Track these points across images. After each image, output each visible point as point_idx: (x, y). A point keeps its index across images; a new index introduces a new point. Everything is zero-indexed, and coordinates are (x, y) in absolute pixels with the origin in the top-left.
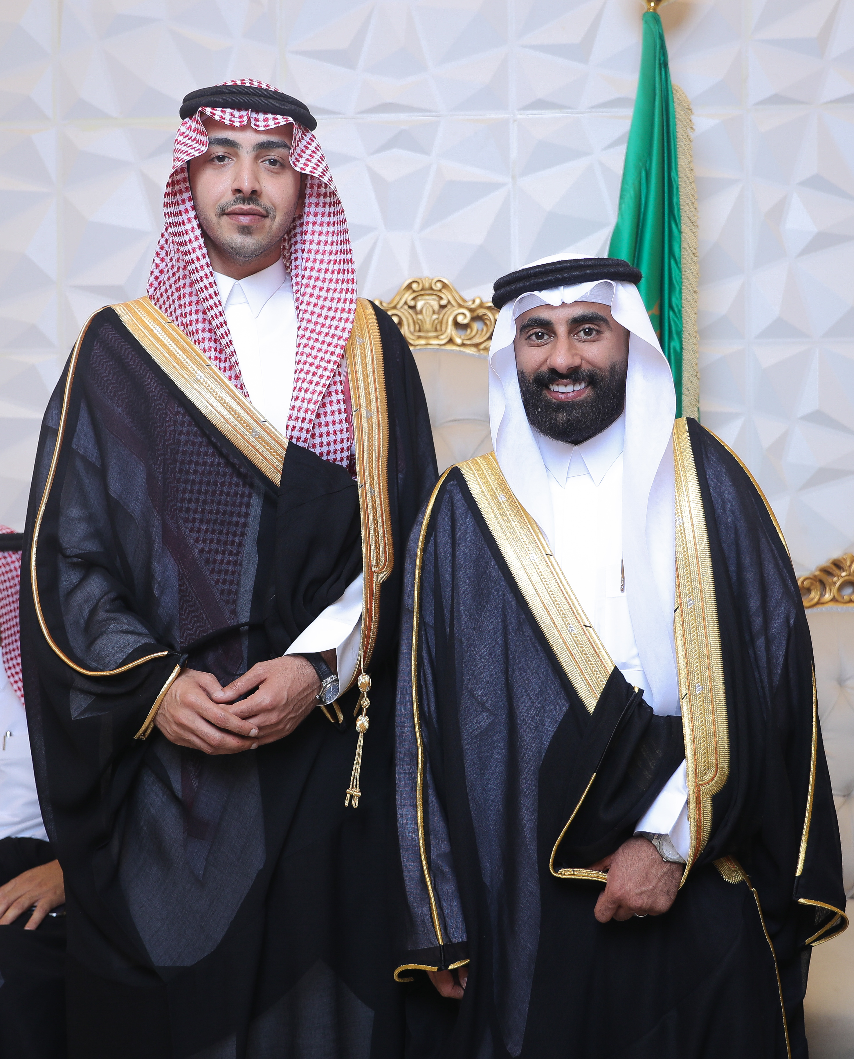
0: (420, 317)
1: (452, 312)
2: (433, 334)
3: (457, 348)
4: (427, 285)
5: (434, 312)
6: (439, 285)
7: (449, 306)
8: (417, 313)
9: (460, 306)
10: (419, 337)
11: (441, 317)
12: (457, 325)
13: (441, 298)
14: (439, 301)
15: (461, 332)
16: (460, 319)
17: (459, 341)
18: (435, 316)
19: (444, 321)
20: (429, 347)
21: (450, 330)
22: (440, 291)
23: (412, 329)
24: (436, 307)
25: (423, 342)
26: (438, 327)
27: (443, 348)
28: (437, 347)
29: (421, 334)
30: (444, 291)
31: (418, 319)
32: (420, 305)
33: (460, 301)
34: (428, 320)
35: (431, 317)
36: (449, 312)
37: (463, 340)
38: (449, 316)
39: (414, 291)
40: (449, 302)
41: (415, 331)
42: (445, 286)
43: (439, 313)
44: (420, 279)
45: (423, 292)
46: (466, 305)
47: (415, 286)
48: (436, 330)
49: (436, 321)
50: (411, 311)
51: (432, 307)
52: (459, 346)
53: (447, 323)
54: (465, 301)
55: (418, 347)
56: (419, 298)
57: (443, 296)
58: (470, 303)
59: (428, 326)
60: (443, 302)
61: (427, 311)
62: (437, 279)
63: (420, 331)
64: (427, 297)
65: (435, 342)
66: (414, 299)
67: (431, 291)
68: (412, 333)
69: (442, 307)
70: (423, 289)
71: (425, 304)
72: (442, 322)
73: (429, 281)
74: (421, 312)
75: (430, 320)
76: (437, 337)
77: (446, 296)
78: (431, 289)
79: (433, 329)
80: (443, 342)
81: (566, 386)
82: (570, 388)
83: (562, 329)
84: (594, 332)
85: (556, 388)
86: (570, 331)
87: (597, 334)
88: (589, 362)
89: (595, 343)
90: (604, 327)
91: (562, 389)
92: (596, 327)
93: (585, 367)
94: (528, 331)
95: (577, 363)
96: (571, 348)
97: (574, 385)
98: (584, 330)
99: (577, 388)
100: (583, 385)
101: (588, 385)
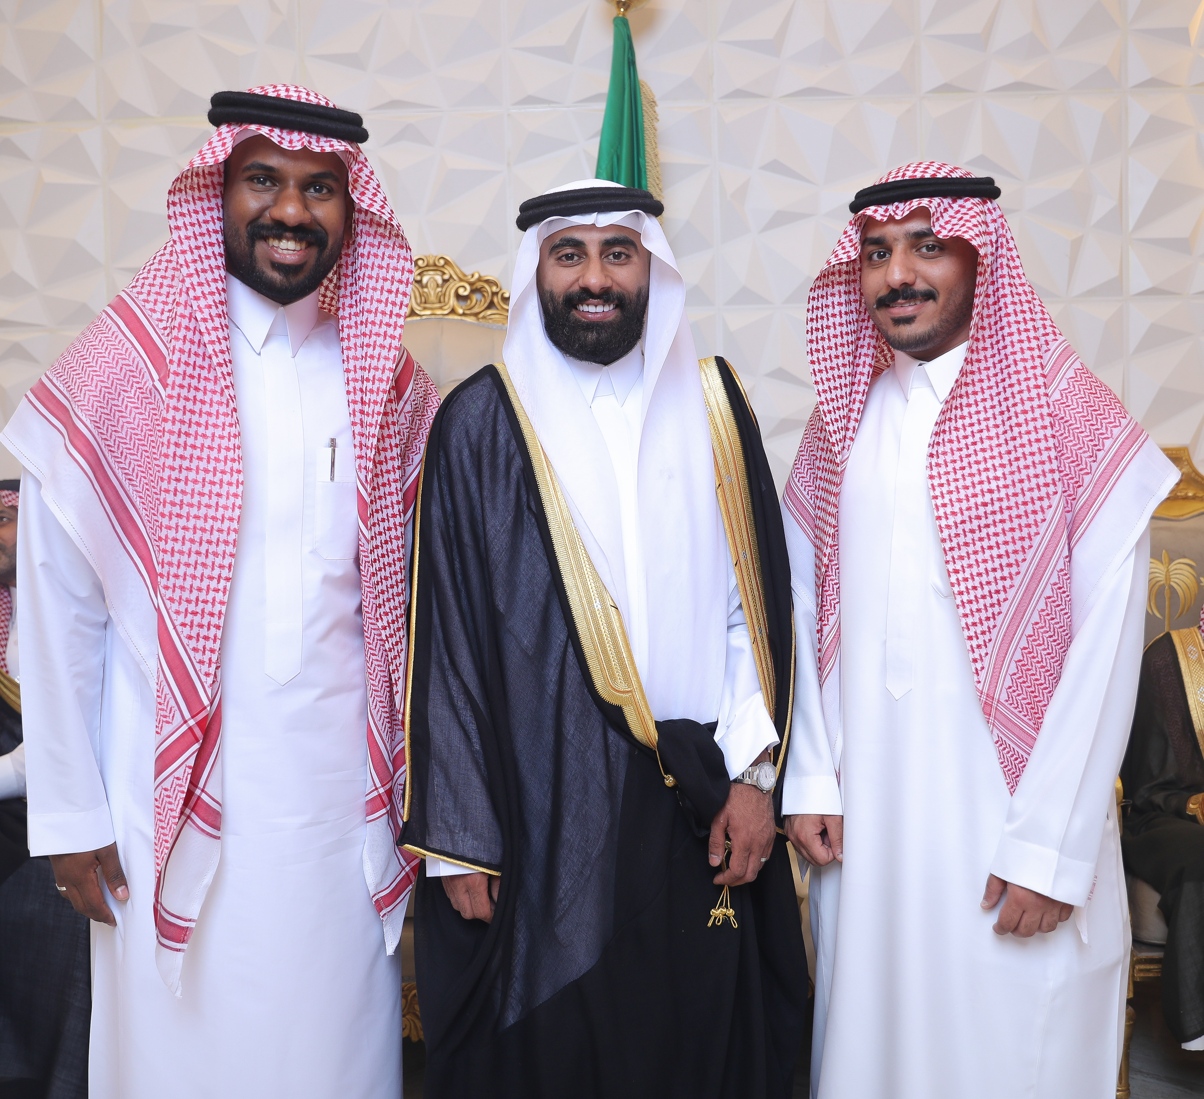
0: (426, 290)
1: (454, 286)
2: (438, 305)
3: (459, 318)
4: (431, 262)
5: (438, 286)
6: (442, 262)
7: (451, 280)
8: (423, 287)
9: (461, 280)
10: (425, 309)
11: (444, 289)
12: (458, 297)
13: (444, 273)
14: (442, 276)
15: (462, 303)
16: (461, 292)
17: (461, 311)
18: (439, 289)
19: (447, 294)
20: (433, 317)
21: (453, 301)
22: (443, 266)
23: (419, 301)
24: (440, 281)
25: (428, 312)
26: (442, 299)
27: (446, 317)
28: (441, 316)
29: (427, 305)
30: (446, 267)
31: (424, 292)
32: (425, 280)
33: (461, 276)
34: (432, 293)
35: (435, 290)
36: (451, 286)
37: (464, 310)
38: (451, 289)
39: (420, 268)
40: (451, 277)
41: (421, 302)
42: (447, 262)
43: (442, 286)
44: (425, 256)
45: (427, 268)
46: (465, 279)
47: (420, 263)
48: (440, 302)
49: (440, 294)
50: (417, 285)
51: (436, 281)
52: (460, 315)
53: (450, 295)
54: (465, 276)
55: (424, 317)
56: (425, 273)
57: (446, 271)
58: (470, 277)
59: (433, 298)
60: (446, 277)
61: (432, 285)
62: (440, 256)
63: (425, 303)
64: (431, 273)
65: (439, 312)
66: (419, 274)
67: (435, 267)
68: (418, 305)
69: (445, 281)
70: (427, 266)
71: (430, 278)
72: (445, 294)
73: (433, 258)
74: (426, 286)
75: (434, 293)
76: (441, 308)
77: (448, 271)
78: (435, 265)
79: (437, 301)
80: (446, 312)
81: (596, 306)
82: (600, 309)
83: (593, 250)
84: (623, 257)
85: (585, 308)
86: (601, 254)
87: (626, 258)
88: (618, 285)
89: (624, 267)
90: (632, 252)
91: (592, 309)
92: (627, 252)
93: (616, 289)
94: (559, 252)
95: (609, 283)
96: (603, 269)
97: (604, 306)
98: (614, 254)
99: (606, 309)
100: (612, 307)
101: (617, 307)
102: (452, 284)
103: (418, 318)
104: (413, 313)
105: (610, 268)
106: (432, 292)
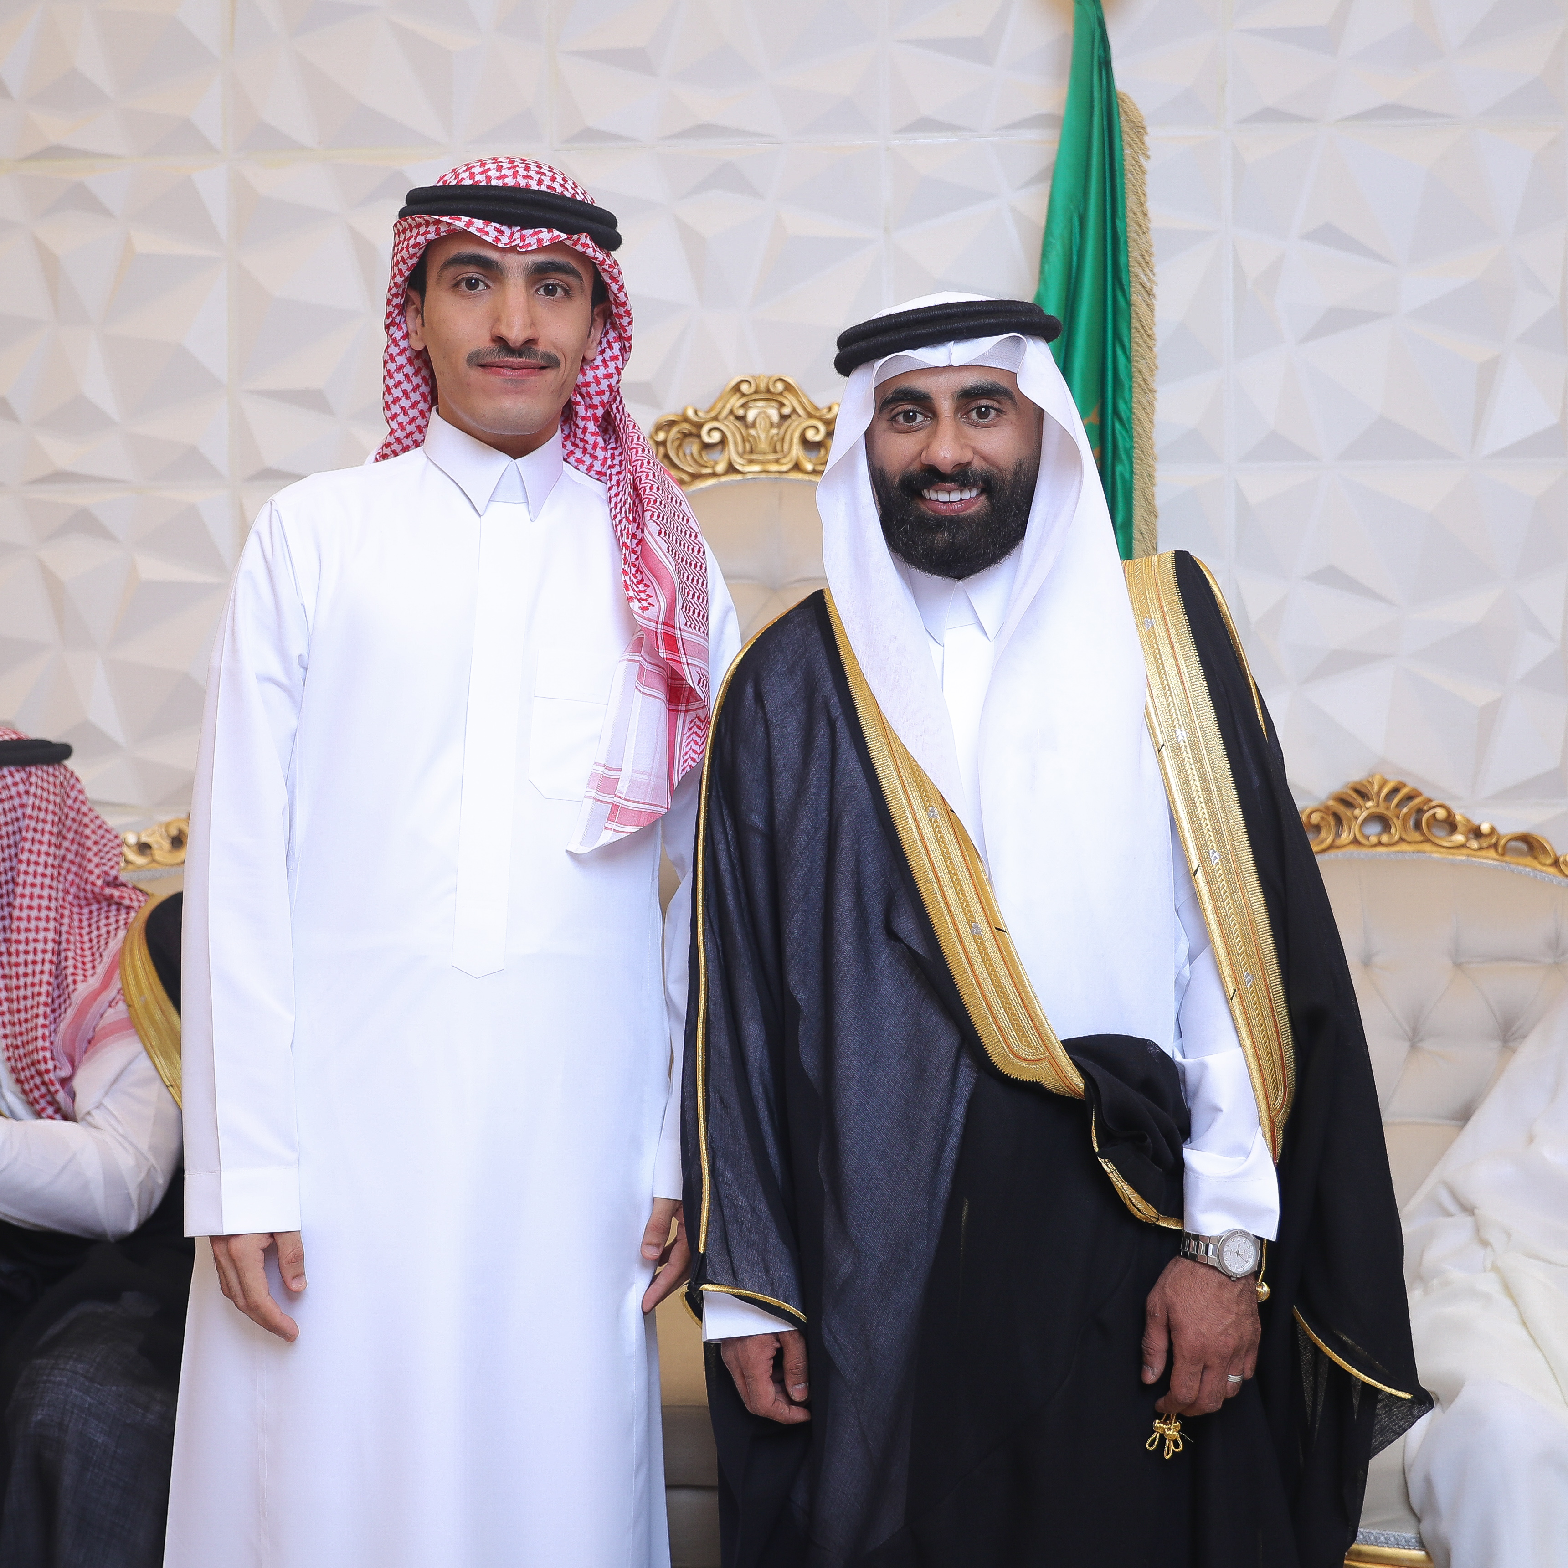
0: (752, 432)
1: (798, 425)
2: (773, 457)
3: (806, 477)
4: (762, 386)
5: (772, 425)
6: (780, 386)
7: (794, 417)
8: (747, 427)
9: (810, 416)
10: (751, 462)
11: (782, 431)
12: (806, 444)
13: (782, 405)
14: (779, 409)
15: (813, 455)
16: (811, 435)
17: (809, 467)
18: (774, 431)
19: (787, 438)
20: (763, 475)
21: (797, 451)
22: (781, 394)
23: (740, 449)
24: (775, 418)
25: (756, 468)
26: (778, 447)
27: (785, 476)
28: (777, 475)
29: (755, 457)
30: (787, 394)
31: (749, 435)
32: (751, 415)
33: (810, 409)
34: (763, 436)
35: (768, 432)
36: (793, 426)
37: (815, 465)
38: (793, 431)
39: (743, 395)
40: (794, 411)
41: (744, 452)
42: (788, 387)
43: (779, 426)
44: (754, 378)
45: (756, 397)
46: (818, 414)
47: (744, 387)
48: (775, 451)
49: (775, 438)
50: (738, 423)
51: (768, 417)
52: (808, 473)
53: (791, 440)
54: (817, 409)
55: (749, 476)
56: (751, 404)
57: (786, 402)
58: (825, 411)
59: (763, 445)
60: (786, 411)
61: (761, 424)
62: (776, 377)
63: (751, 452)
64: (761, 404)
65: (774, 468)
66: (743, 406)
67: (768, 395)
68: (741, 456)
69: (784, 417)
70: (756, 392)
71: (759, 413)
72: (783, 439)
73: (765, 381)
74: (753, 425)
75: (767, 436)
76: (777, 461)
77: (790, 402)
78: (768, 391)
79: (772, 450)
80: (785, 468)
81: (949, 493)
82: (955, 496)
83: (945, 406)
84: (993, 413)
85: (933, 496)
86: (957, 410)
87: (997, 416)
88: (984, 458)
89: (992, 430)
90: (1007, 406)
91: (943, 497)
92: (996, 405)
93: (978, 464)
94: (893, 409)
95: (967, 456)
96: (959, 435)
97: (961, 491)
98: (979, 408)
99: (966, 495)
100: (974, 493)
101: (982, 491)
102: (796, 423)
103: (739, 477)
104: (731, 469)
105: (970, 431)
106: (761, 434)
